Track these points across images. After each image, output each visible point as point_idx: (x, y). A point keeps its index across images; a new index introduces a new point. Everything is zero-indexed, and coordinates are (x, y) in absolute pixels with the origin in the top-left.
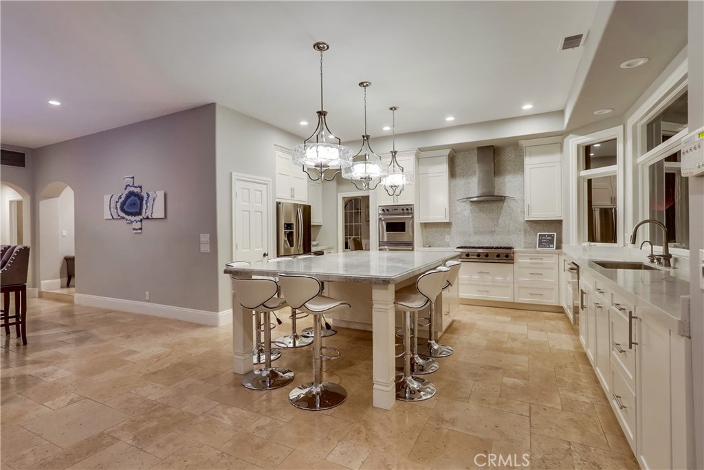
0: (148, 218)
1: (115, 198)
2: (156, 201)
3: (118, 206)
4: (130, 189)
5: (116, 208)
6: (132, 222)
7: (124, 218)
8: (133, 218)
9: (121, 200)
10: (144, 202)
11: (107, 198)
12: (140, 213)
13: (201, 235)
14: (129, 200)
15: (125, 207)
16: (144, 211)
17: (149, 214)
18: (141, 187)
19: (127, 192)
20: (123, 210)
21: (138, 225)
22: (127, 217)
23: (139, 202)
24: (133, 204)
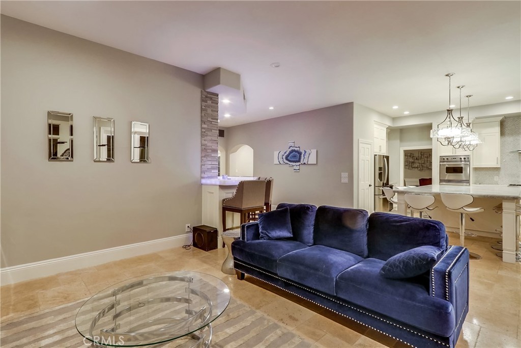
0: (304, 164)
1: (282, 153)
2: (311, 155)
3: (284, 157)
4: (292, 148)
5: (283, 158)
6: (293, 166)
7: (287, 164)
8: (294, 164)
9: (286, 154)
10: (302, 155)
11: (276, 153)
12: (299, 161)
13: (342, 173)
14: (291, 154)
15: (289, 158)
16: (302, 160)
17: (305, 161)
18: (299, 147)
19: (290, 150)
20: (287, 159)
21: (298, 168)
22: (290, 163)
23: (298, 155)
24: (294, 156)
